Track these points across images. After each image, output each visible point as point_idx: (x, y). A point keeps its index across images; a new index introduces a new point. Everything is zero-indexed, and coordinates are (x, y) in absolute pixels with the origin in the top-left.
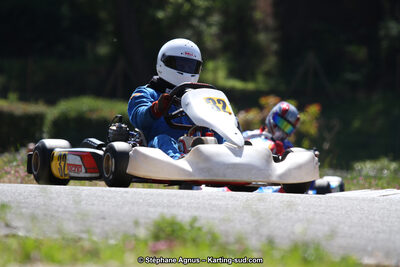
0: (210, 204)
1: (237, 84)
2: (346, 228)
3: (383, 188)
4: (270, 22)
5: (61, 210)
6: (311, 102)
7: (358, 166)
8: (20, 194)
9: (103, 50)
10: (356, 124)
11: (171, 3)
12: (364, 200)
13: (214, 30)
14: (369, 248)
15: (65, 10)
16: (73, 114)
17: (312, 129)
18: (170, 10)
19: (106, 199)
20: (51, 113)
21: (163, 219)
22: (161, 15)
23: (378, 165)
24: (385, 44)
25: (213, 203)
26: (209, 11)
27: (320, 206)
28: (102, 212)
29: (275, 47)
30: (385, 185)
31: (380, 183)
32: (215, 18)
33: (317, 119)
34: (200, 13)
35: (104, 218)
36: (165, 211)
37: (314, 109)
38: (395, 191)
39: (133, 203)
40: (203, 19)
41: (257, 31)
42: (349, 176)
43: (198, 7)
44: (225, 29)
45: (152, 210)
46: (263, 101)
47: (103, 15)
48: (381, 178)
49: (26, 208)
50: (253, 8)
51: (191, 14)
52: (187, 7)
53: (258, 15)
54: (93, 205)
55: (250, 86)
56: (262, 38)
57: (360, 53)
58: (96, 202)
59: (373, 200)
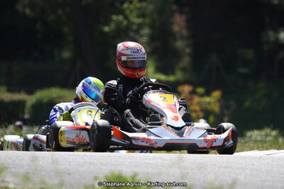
0: (145, 163)
1: (163, 77)
2: (242, 178)
3: (267, 149)
4: (185, 32)
5: (39, 169)
6: (215, 89)
7: (249, 134)
8: (10, 158)
9: (66, 54)
10: (247, 104)
11: (114, 21)
12: (254, 158)
15: (39, 26)
16: (46, 100)
17: (216, 108)
18: (113, 26)
19: (71, 160)
20: (31, 100)
21: (112, 174)
22: (106, 29)
23: (263, 133)
24: (266, 47)
25: (147, 161)
26: (141, 26)
27: (224, 162)
28: (68, 170)
29: (188, 50)
30: (269, 147)
31: (265, 145)
32: (146, 31)
33: (219, 101)
34: (134, 27)
35: (70, 174)
36: (113, 168)
37: (217, 94)
38: (276, 151)
39: (90, 163)
40: (137, 31)
41: (175, 39)
42: (243, 141)
43: (133, 23)
44: (152, 39)
45: (104, 167)
46: (180, 89)
47: (66, 30)
48: (265, 142)
49: (15, 168)
50: (172, 24)
52: (125, 23)
53: (176, 28)
55: (171, 78)
56: (179, 44)
57: (249, 54)
58: (64, 163)
59: (261, 157)
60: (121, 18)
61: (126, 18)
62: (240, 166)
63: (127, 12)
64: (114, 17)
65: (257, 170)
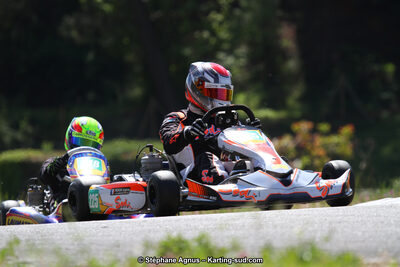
2: (360, 234)
11: (197, 39)
13: (243, 61)
14: (380, 250)
19: (123, 229)
21: (169, 238)
32: (242, 50)
34: (226, 46)
35: (118, 246)
40: (230, 51)
41: (286, 58)
44: (253, 60)
50: (278, 37)
51: (217, 48)
52: (213, 41)
53: (285, 43)
54: (110, 235)
60: (206, 34)
61: (213, 33)
62: (360, 219)
63: (215, 25)
64: (197, 34)
65: (382, 222)
